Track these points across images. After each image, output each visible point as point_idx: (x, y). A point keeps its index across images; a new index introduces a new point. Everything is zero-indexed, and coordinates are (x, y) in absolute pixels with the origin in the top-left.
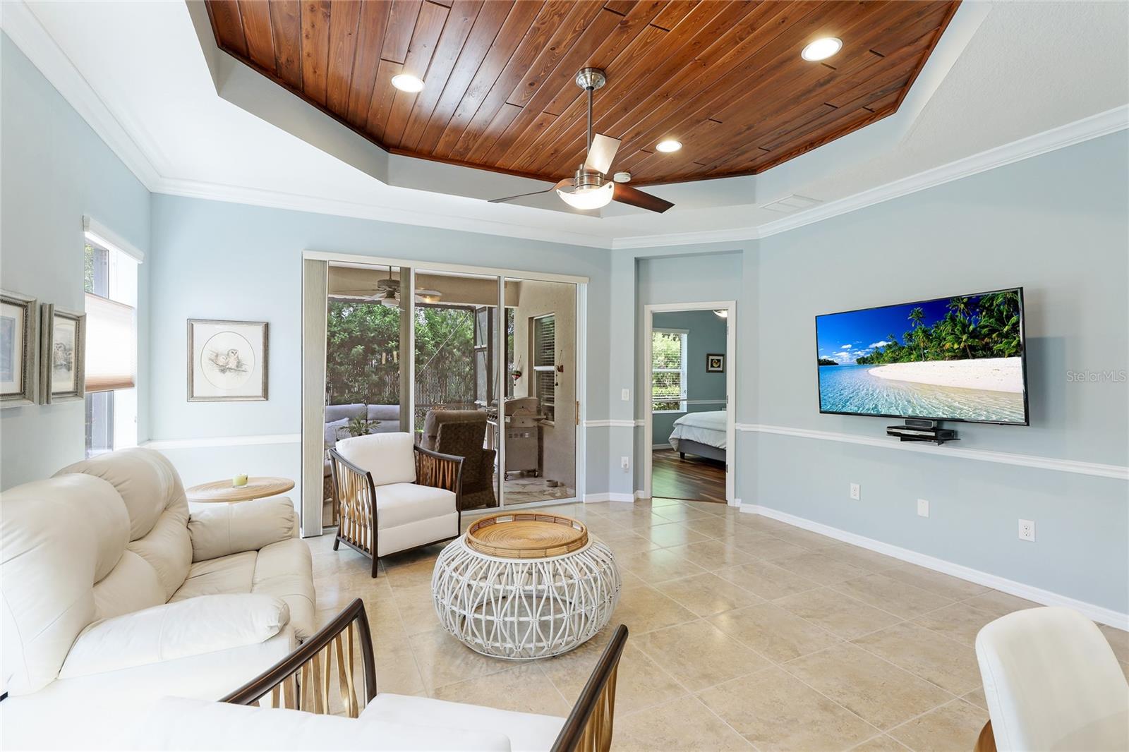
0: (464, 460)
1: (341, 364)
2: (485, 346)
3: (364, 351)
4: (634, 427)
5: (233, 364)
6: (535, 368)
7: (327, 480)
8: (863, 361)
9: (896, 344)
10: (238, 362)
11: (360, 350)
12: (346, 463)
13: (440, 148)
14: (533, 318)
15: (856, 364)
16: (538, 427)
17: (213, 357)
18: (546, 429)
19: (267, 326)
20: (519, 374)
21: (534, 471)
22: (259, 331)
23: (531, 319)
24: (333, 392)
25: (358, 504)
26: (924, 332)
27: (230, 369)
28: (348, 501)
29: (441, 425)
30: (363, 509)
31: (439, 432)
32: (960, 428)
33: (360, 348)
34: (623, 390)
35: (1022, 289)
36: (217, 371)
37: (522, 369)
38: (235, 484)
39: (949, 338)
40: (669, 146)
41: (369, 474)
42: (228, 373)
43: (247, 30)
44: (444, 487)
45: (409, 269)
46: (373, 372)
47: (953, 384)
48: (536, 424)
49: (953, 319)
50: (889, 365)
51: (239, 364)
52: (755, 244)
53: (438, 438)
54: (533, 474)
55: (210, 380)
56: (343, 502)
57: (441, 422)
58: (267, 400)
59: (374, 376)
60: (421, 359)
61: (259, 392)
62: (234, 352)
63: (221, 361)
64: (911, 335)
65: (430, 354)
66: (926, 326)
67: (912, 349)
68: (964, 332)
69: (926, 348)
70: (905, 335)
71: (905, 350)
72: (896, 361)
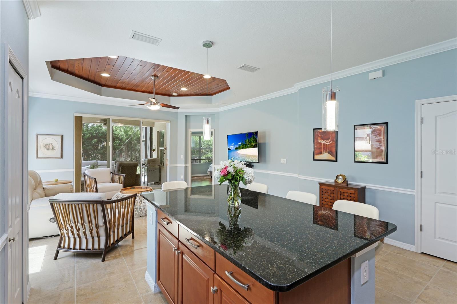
0: (125, 175)
1: (88, 146)
2: (144, 140)
3: (97, 141)
4: (185, 167)
5: (51, 147)
6: (160, 148)
7: (82, 185)
8: (236, 149)
9: (243, 143)
10: (53, 147)
11: (96, 141)
12: (88, 176)
13: (118, 85)
14: (159, 131)
15: (235, 149)
16: (159, 168)
17: (44, 146)
18: (162, 168)
19: (62, 136)
20: (154, 150)
21: (158, 182)
22: (60, 137)
23: (158, 131)
24: (85, 156)
25: (92, 187)
26: (248, 140)
27: (50, 149)
28: (89, 187)
29: (121, 166)
30: (94, 188)
31: (121, 168)
32: (254, 164)
33: (96, 140)
34: (181, 155)
35: (258, 132)
36: (46, 150)
37: (155, 148)
38: (54, 181)
39: (252, 142)
40: (184, 89)
41: (95, 178)
42: (49, 150)
43: (60, 65)
44: (120, 183)
45: (110, 119)
46: (101, 149)
47: (253, 155)
48: (159, 167)
49: (253, 137)
50: (242, 150)
51: (53, 148)
52: (218, 113)
53: (120, 170)
54: (157, 183)
55: (42, 152)
56: (88, 188)
57: (121, 165)
58: (62, 158)
59: (101, 151)
60: (121, 144)
61: (60, 156)
62: (52, 144)
63: (47, 147)
64: (246, 141)
65: (124, 142)
66: (249, 138)
67: (246, 145)
68: (255, 141)
69: (248, 145)
70: (245, 141)
71: (245, 145)
72: (243, 148)
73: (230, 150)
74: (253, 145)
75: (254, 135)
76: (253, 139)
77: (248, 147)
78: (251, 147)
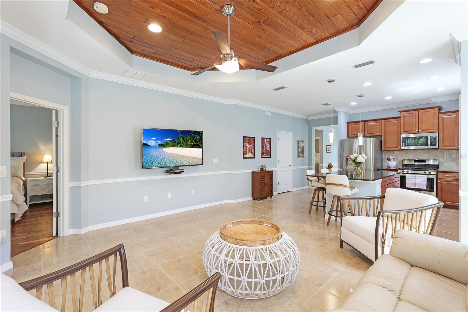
8: (161, 145)
9: (173, 140)
15: (158, 146)
26: (183, 137)
39: (189, 141)
49: (190, 135)
50: (171, 148)
64: (178, 138)
66: (183, 135)
67: (178, 143)
68: (193, 140)
69: (183, 143)
70: (176, 138)
71: (176, 143)
72: (173, 146)
73: (149, 145)
74: (190, 145)
75: (192, 134)
76: (191, 137)
77: (181, 146)
78: (187, 146)
